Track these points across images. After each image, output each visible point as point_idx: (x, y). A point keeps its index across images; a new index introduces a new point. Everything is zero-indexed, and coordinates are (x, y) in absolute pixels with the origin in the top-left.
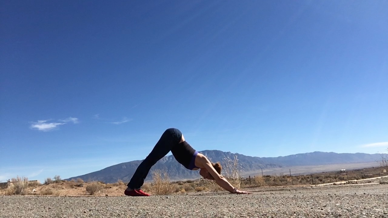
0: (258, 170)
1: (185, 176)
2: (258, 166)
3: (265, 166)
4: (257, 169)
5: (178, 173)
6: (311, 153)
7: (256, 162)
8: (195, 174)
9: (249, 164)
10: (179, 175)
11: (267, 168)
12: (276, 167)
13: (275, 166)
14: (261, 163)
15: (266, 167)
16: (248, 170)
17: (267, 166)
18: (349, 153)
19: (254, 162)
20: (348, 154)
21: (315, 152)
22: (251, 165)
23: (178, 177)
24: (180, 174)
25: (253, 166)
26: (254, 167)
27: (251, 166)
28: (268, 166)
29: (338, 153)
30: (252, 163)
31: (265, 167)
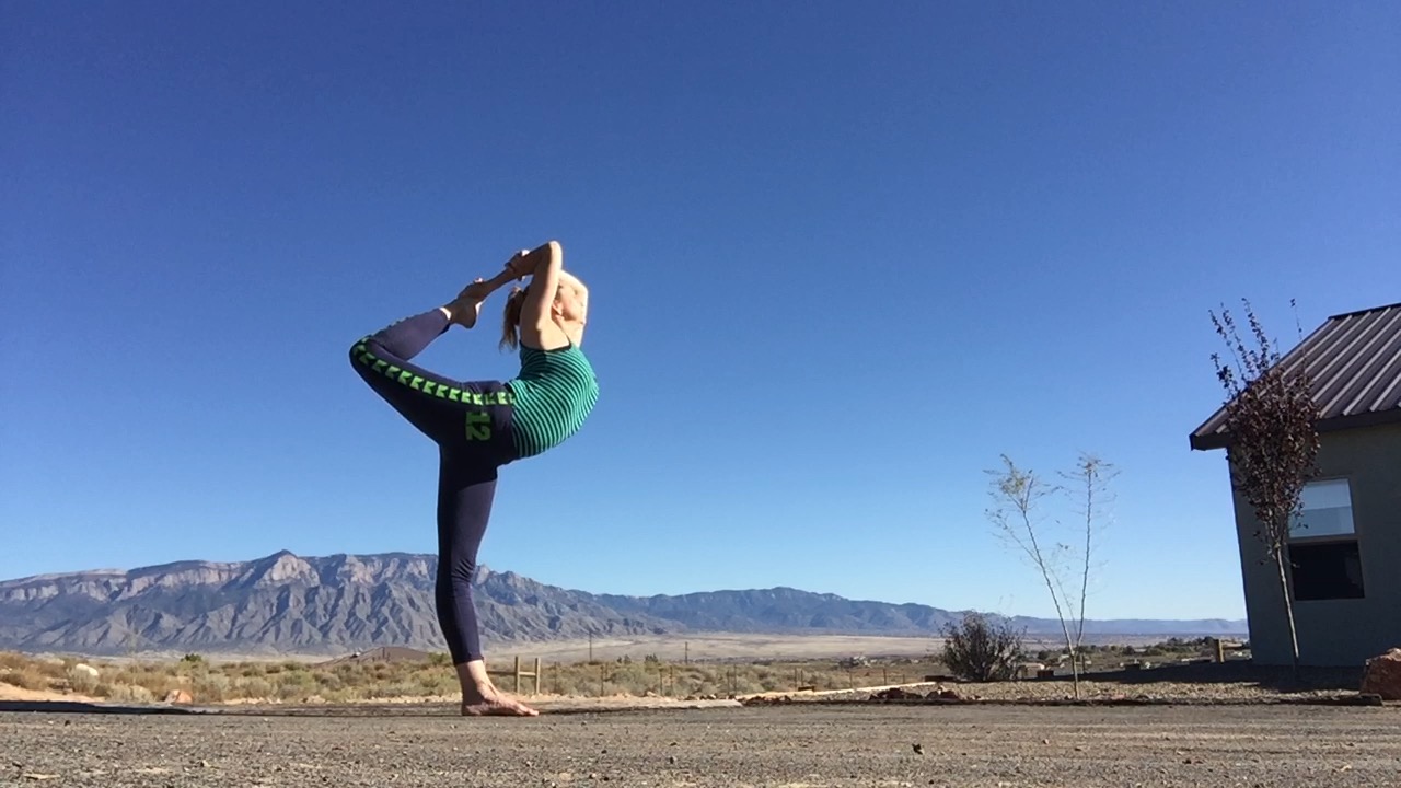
0: (577, 641)
1: (300, 642)
2: (581, 622)
3: (605, 623)
4: (577, 634)
5: (273, 629)
6: (764, 592)
7: (573, 607)
8: (342, 638)
9: (547, 615)
10: (277, 637)
11: (610, 632)
12: (644, 633)
13: (638, 629)
14: (592, 615)
15: (608, 628)
16: (542, 637)
17: (611, 626)
18: (884, 601)
19: (568, 608)
20: (881, 603)
21: (778, 590)
22: (558, 619)
23: (272, 645)
24: (281, 637)
25: (561, 625)
26: (565, 627)
27: (553, 623)
28: (615, 624)
29: (851, 599)
30: (559, 611)
31: (605, 628)
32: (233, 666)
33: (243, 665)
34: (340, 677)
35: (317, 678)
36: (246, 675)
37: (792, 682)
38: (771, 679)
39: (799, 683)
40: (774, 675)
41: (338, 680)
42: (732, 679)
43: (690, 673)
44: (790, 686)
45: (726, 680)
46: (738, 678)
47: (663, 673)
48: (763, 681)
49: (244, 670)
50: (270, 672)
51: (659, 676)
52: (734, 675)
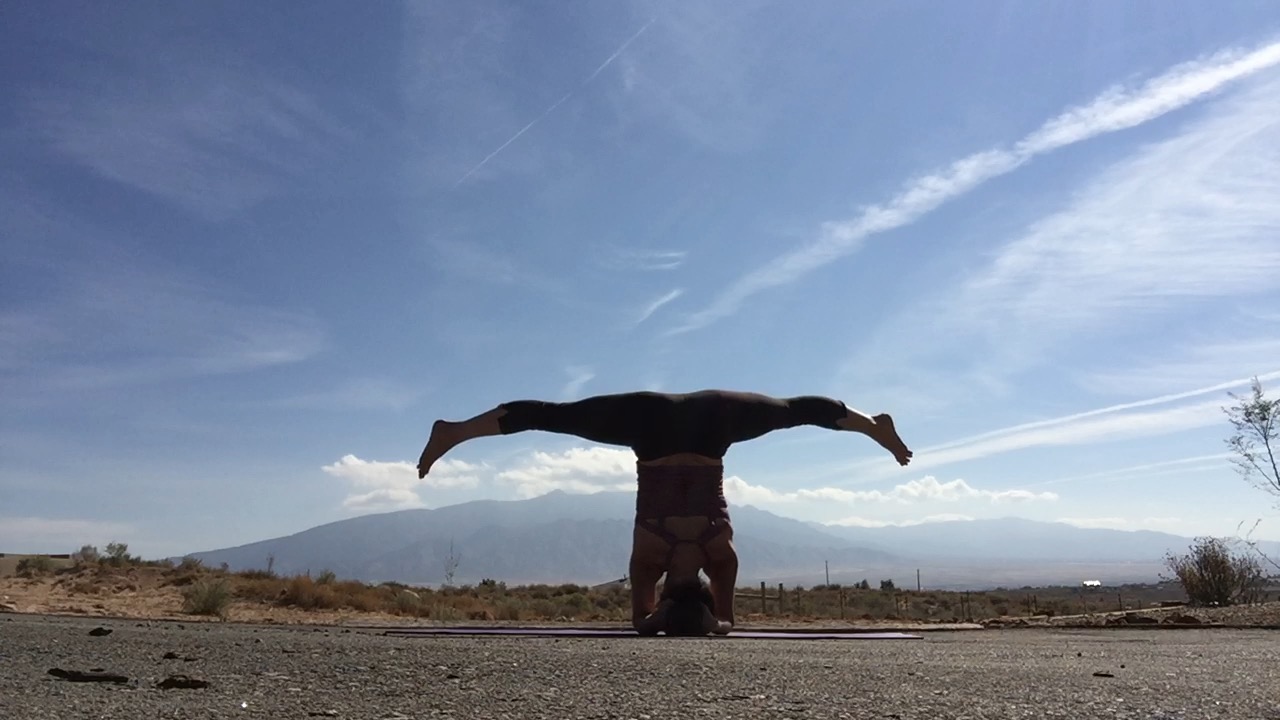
32: (522, 589)
33: (532, 588)
34: (611, 600)
35: (592, 600)
36: (535, 597)
37: (1026, 608)
38: (1006, 605)
39: (1034, 609)
40: (1007, 601)
41: (610, 602)
42: (966, 605)
43: (924, 599)
44: (1024, 611)
45: (960, 605)
46: (971, 604)
47: (899, 598)
48: (996, 606)
49: (533, 593)
50: (554, 595)
51: (894, 600)
52: (967, 601)
